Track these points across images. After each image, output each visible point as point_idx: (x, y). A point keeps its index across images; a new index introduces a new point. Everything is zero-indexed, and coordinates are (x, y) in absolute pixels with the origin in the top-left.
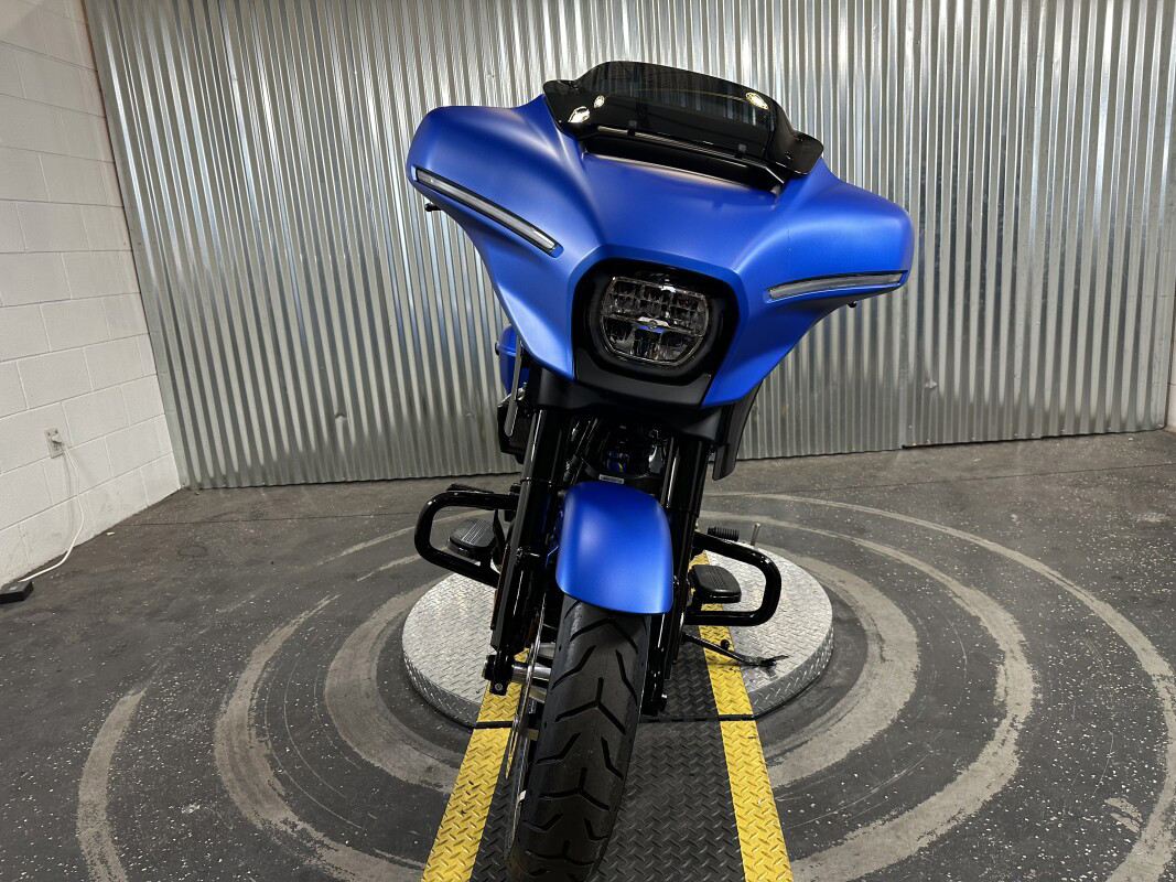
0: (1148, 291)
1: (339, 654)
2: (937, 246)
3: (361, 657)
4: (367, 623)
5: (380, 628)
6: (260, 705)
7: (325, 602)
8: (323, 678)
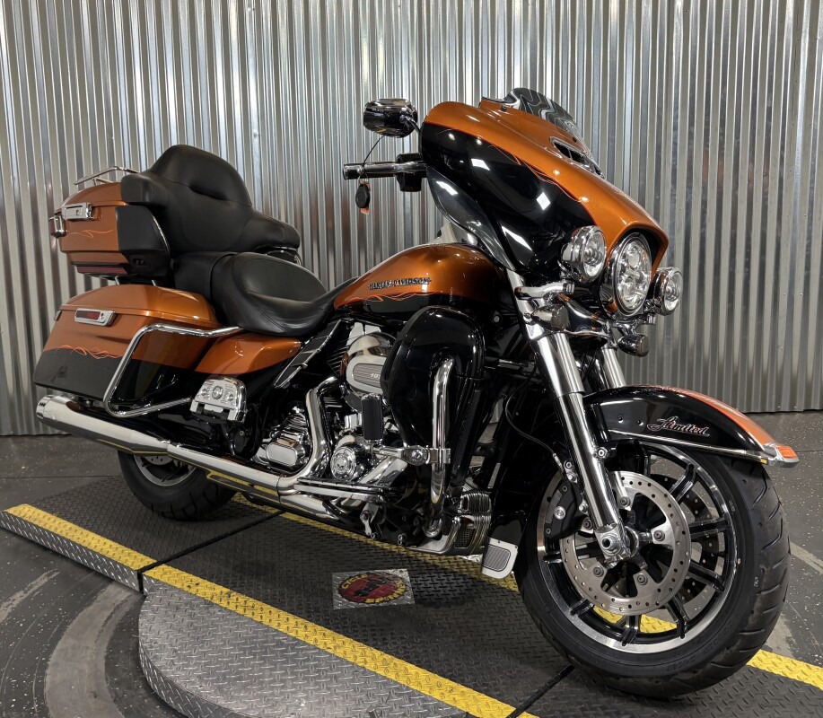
1: (60, 645)
2: (704, 212)
3: (88, 648)
4: (91, 608)
5: (107, 614)
7: (42, 580)
8: (44, 674)
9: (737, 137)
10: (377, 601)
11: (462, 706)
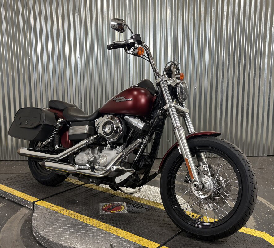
5: (22, 216)
9: (245, 60)
10: (115, 212)
11: (142, 244)
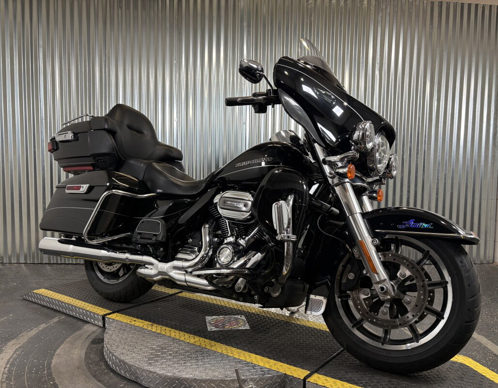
0: (484, 196)
1: (62, 346)
3: (76, 348)
6: (10, 371)
7: (56, 320)
8: (52, 358)
11: (282, 371)
